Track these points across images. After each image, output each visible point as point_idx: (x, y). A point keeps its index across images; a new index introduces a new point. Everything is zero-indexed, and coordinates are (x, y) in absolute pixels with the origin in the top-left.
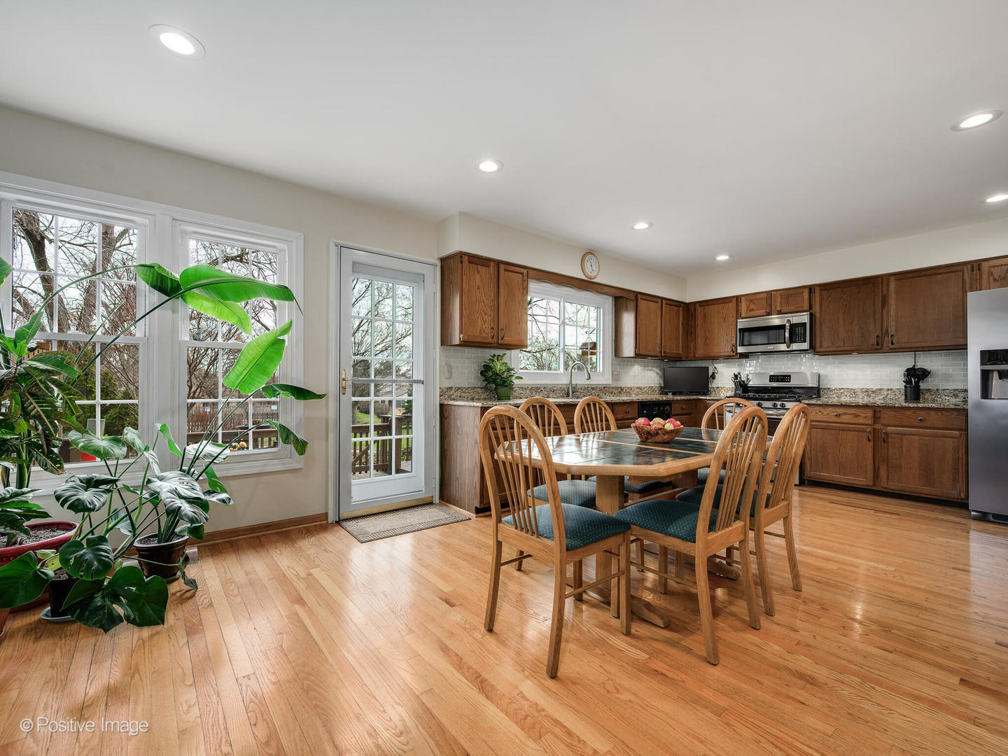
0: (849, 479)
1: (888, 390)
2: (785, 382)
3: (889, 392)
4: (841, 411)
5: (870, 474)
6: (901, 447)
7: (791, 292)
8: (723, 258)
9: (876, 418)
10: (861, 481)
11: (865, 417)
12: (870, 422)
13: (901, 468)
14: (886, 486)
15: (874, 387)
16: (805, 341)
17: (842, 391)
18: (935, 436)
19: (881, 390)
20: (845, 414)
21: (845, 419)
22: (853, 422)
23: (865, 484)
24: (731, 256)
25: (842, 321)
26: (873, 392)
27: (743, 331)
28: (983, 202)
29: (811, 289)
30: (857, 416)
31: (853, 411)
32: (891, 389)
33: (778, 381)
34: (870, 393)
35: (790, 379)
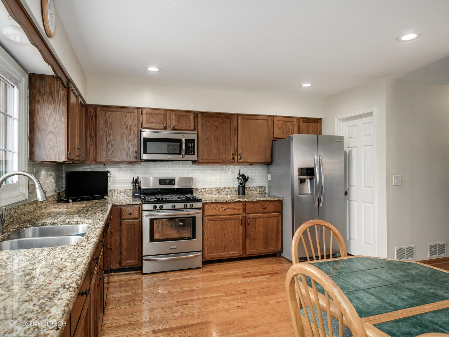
0: (230, 254)
1: (228, 188)
2: (171, 184)
3: (229, 189)
4: (225, 206)
5: (241, 248)
6: (255, 226)
7: (183, 113)
8: (153, 69)
9: (244, 209)
10: (236, 253)
11: (239, 209)
12: (241, 212)
13: (255, 239)
14: (248, 253)
15: (222, 187)
16: (194, 154)
17: (204, 190)
18: (269, 217)
19: (225, 188)
20: (228, 208)
21: (228, 212)
22: (233, 213)
23: (238, 255)
24: (161, 69)
25: (214, 141)
26: (221, 190)
27: (146, 140)
28: (301, 86)
29: (196, 114)
30: (234, 209)
31: (232, 206)
32: (230, 188)
33: (166, 184)
34: (219, 190)
35: (175, 182)
